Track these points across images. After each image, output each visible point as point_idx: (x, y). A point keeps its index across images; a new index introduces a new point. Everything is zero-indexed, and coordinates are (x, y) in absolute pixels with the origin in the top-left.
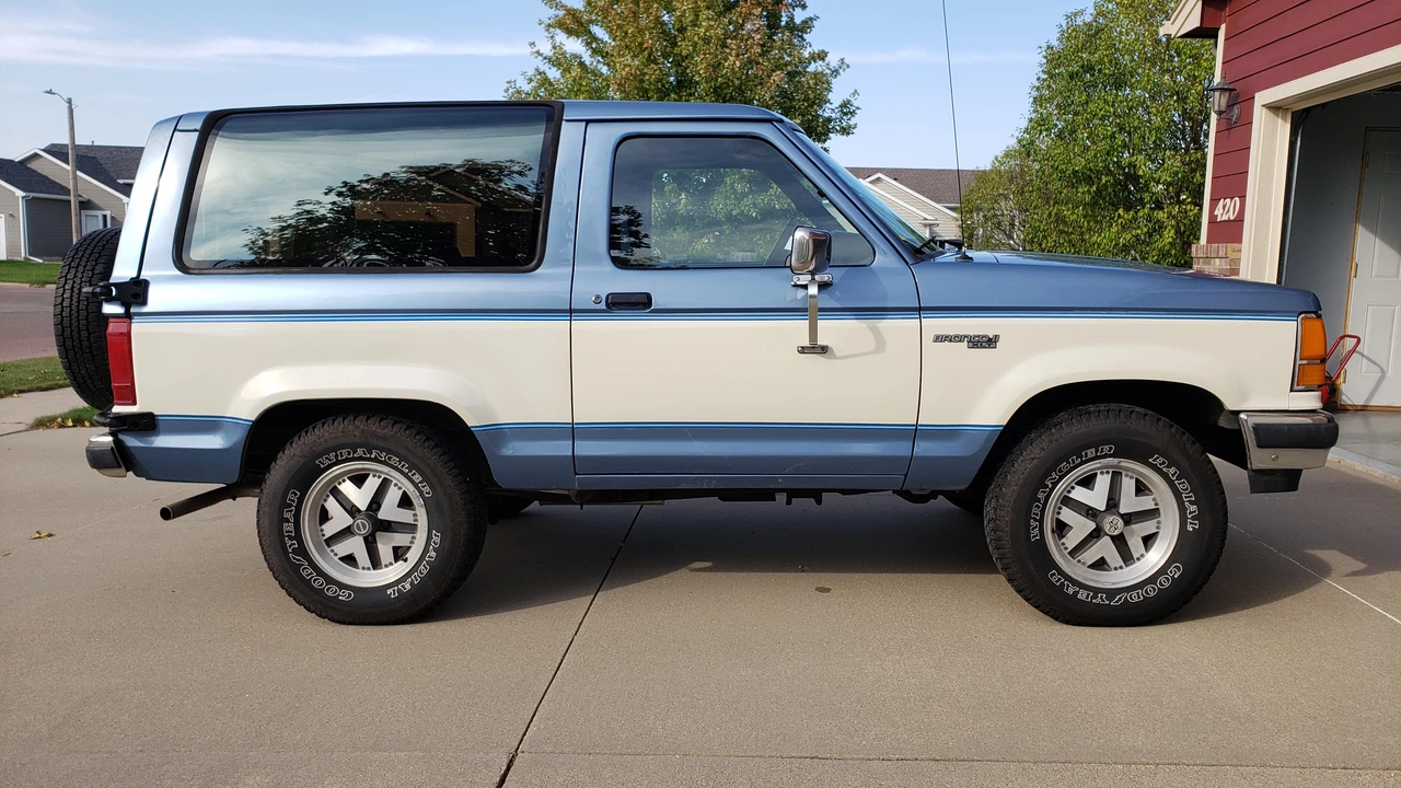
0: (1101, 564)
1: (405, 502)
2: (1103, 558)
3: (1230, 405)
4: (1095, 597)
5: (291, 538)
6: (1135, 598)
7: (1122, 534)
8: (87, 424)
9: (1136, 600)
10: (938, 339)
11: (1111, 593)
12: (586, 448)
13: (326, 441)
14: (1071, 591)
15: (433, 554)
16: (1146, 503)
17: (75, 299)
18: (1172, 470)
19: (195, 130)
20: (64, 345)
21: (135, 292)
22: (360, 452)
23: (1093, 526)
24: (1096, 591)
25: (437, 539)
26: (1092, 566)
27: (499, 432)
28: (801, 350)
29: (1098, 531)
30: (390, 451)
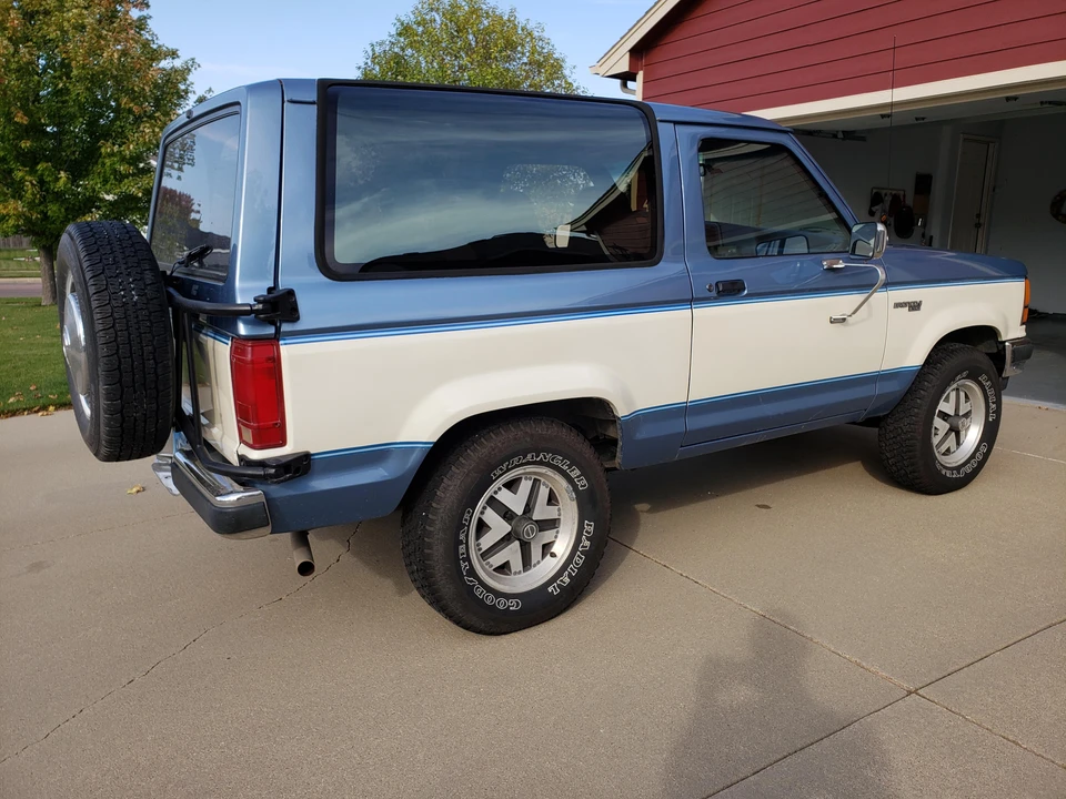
0: (949, 451)
1: (552, 498)
2: (950, 447)
3: (1003, 338)
4: (952, 474)
5: (464, 560)
9: (969, 471)
10: (897, 305)
11: (958, 469)
12: (693, 423)
14: (944, 473)
15: (588, 543)
18: (988, 383)
19: (313, 103)
23: (948, 426)
25: (590, 527)
26: (946, 452)
28: (833, 321)
29: (951, 430)
30: (555, 452)
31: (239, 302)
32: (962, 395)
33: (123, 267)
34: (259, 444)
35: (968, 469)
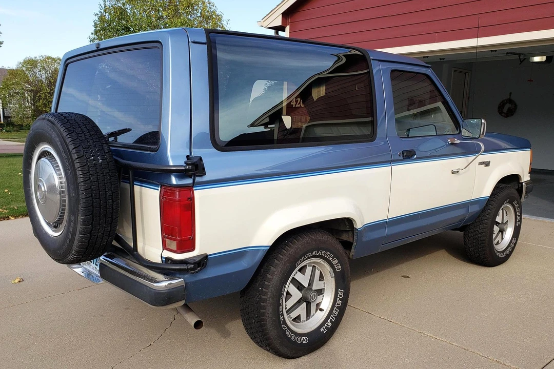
0: (498, 242)
1: (321, 277)
3: (522, 181)
5: (281, 315)
15: (340, 302)
18: (517, 205)
19: (205, 43)
22: (314, 253)
23: (499, 229)
25: (341, 293)
26: (496, 244)
27: (364, 229)
28: (453, 172)
29: (500, 231)
30: (326, 250)
31: (171, 164)
32: (505, 211)
33: (91, 142)
34: (180, 250)
35: (507, 252)
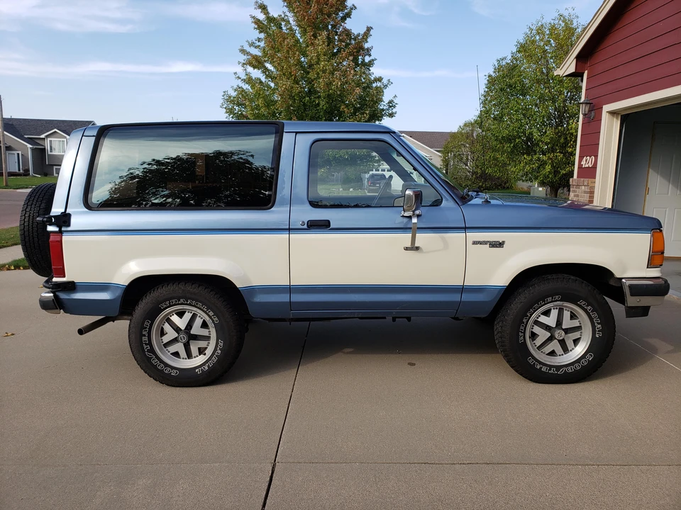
0: (552, 353)
1: (204, 325)
2: (554, 350)
3: (618, 275)
4: (550, 370)
5: (146, 344)
6: (570, 370)
7: (564, 339)
8: (21, 268)
9: (571, 371)
10: (475, 243)
11: (558, 368)
12: (297, 298)
13: (164, 296)
14: (538, 367)
15: (219, 352)
16: (575, 323)
17: (31, 222)
18: (589, 308)
19: (94, 136)
20: (25, 245)
21: (64, 219)
22: (182, 301)
23: (549, 335)
24: (551, 367)
25: (221, 344)
26: (549, 354)
27: (253, 290)
28: (406, 249)
30: (198, 301)
32: (566, 313)
